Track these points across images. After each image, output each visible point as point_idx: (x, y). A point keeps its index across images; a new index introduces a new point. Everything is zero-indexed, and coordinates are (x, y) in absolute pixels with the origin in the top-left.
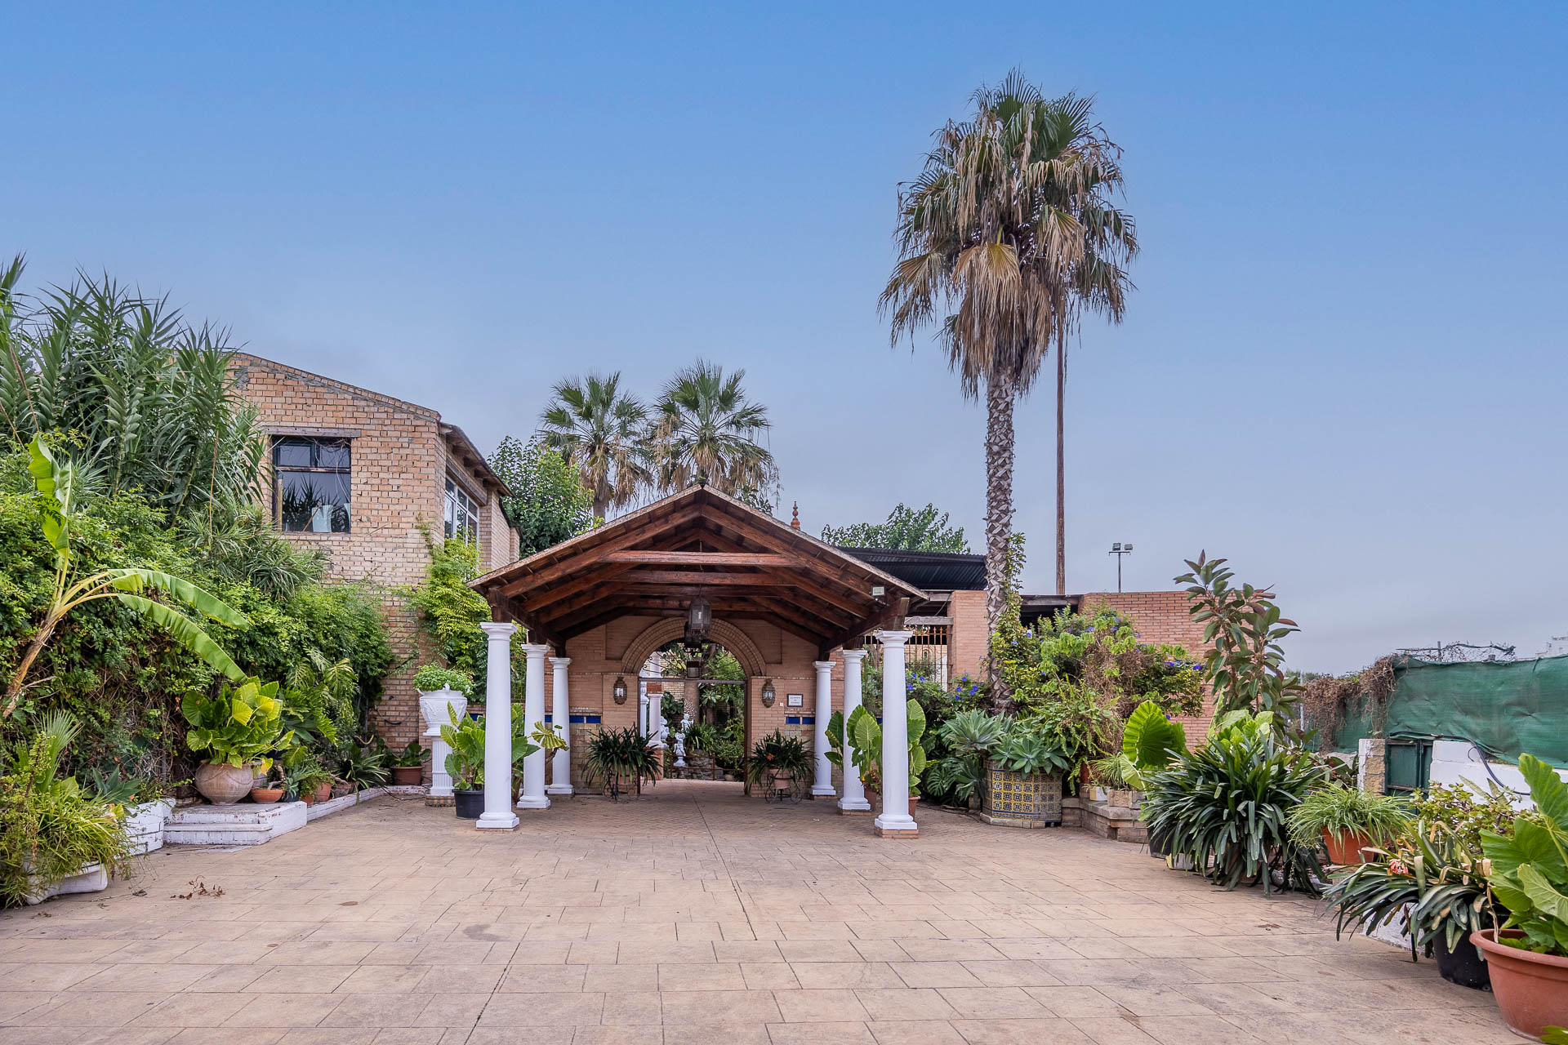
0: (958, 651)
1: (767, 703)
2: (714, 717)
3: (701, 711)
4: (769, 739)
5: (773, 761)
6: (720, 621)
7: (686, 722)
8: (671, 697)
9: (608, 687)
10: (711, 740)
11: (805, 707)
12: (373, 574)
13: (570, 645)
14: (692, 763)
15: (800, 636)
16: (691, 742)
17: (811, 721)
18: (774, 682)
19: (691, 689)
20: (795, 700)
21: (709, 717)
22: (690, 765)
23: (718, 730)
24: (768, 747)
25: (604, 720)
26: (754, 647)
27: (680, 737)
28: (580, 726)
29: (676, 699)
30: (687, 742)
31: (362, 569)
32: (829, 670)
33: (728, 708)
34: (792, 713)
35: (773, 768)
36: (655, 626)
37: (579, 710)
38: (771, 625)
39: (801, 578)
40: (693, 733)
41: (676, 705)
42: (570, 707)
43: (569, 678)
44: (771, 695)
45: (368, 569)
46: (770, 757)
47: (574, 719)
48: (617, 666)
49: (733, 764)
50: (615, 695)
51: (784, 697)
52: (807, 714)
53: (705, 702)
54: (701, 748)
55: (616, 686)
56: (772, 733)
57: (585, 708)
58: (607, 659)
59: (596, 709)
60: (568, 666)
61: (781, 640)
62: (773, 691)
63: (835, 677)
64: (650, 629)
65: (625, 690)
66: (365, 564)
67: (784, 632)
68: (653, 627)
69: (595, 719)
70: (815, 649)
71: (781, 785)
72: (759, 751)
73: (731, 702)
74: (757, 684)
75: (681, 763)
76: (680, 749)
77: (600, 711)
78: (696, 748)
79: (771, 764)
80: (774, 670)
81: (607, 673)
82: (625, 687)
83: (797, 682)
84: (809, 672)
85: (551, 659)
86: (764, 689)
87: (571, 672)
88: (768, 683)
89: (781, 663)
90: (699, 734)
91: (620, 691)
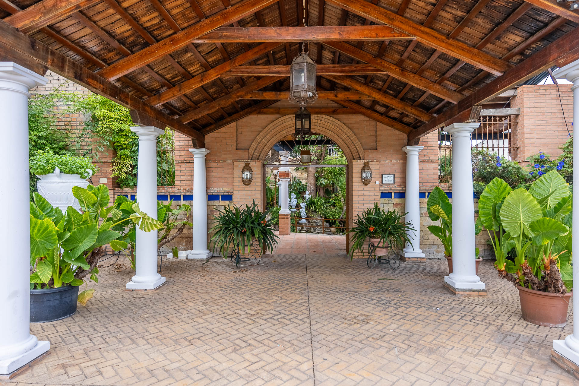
0: (526, 135)
1: (365, 182)
2: (324, 192)
3: (317, 190)
4: (369, 213)
5: (375, 232)
6: (327, 117)
7: (307, 196)
8: (300, 182)
9: (237, 171)
10: (322, 206)
11: (397, 184)
12: (59, 89)
13: (209, 138)
14: (311, 221)
15: (392, 126)
16: (310, 208)
17: (402, 195)
18: (371, 165)
19: (311, 177)
20: (388, 179)
21: (322, 193)
22: (309, 222)
23: (326, 200)
24: (368, 219)
25: (235, 199)
26: (354, 137)
27: (303, 205)
28: (215, 203)
29: (303, 183)
30: (307, 208)
31: (51, 85)
32: (417, 153)
33: (332, 188)
34: (385, 189)
35: (374, 237)
36: (275, 122)
37: (215, 190)
38: (368, 119)
39: (422, 28)
40: (311, 203)
41: (303, 186)
42: (208, 188)
43: (206, 165)
44: (368, 175)
45: (56, 85)
46: (372, 228)
47: (211, 197)
48: (245, 154)
49: (335, 221)
50: (243, 177)
51: (380, 176)
52: (399, 189)
53: (319, 184)
54: (315, 211)
55: (243, 171)
56: (372, 207)
57: (218, 189)
58: (237, 149)
59: (228, 189)
60: (206, 156)
61: (376, 131)
62: (370, 172)
63: (422, 159)
64: (271, 125)
65: (251, 174)
66: (53, 82)
67: (378, 123)
68: (273, 123)
69: (228, 197)
70: (405, 136)
71: (381, 252)
72: (360, 222)
73: (333, 184)
74: (357, 166)
75: (304, 221)
76: (303, 212)
77: (231, 190)
78: (313, 212)
79: (372, 235)
80: (371, 155)
81: (236, 160)
82: (251, 171)
83: (390, 164)
84: (399, 156)
85: (191, 150)
86: (363, 170)
87: (208, 161)
88: (366, 165)
89: (377, 149)
90: (314, 203)
91: (247, 174)
